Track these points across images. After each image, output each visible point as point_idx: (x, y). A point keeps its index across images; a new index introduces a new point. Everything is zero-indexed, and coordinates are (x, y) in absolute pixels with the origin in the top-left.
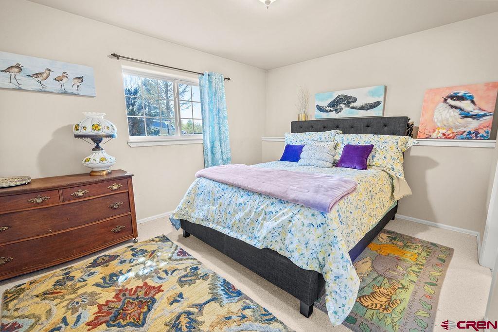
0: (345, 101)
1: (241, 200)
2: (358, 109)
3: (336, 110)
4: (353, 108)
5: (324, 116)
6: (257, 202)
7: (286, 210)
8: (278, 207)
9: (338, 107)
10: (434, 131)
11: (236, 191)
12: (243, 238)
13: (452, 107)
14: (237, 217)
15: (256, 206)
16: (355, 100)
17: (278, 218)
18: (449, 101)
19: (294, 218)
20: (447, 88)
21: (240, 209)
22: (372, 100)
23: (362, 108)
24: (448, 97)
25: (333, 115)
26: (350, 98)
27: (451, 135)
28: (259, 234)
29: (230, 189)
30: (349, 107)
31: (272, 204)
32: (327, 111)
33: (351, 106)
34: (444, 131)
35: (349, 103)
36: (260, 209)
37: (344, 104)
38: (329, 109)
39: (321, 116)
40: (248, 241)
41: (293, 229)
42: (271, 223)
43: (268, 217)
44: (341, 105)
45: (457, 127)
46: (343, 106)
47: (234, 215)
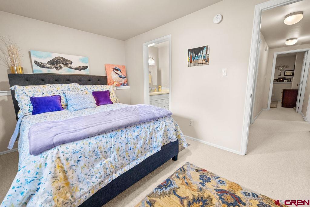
0: (63, 62)
1: (136, 134)
2: (74, 69)
3: (56, 68)
4: (70, 68)
5: (45, 71)
6: (146, 127)
7: (162, 123)
8: (157, 123)
9: (58, 66)
10: (114, 83)
11: (126, 131)
12: (149, 155)
13: (116, 73)
14: (139, 146)
15: (148, 130)
16: (71, 63)
17: (162, 128)
18: (114, 70)
19: (166, 123)
20: (113, 65)
21: (138, 140)
22: (83, 65)
23: (77, 69)
24: (114, 69)
25: (54, 71)
26: (68, 60)
27: (119, 85)
28: (157, 143)
29: (119, 132)
30: (67, 66)
31: (154, 123)
32: (47, 68)
33: (69, 66)
34: (117, 83)
35: (67, 64)
36: (151, 130)
37: (63, 64)
38: (49, 66)
39: (41, 71)
40: (152, 153)
41: (169, 128)
42: (160, 132)
43: (156, 131)
44: (60, 64)
45: (120, 82)
46: (62, 65)
47: (136, 147)
